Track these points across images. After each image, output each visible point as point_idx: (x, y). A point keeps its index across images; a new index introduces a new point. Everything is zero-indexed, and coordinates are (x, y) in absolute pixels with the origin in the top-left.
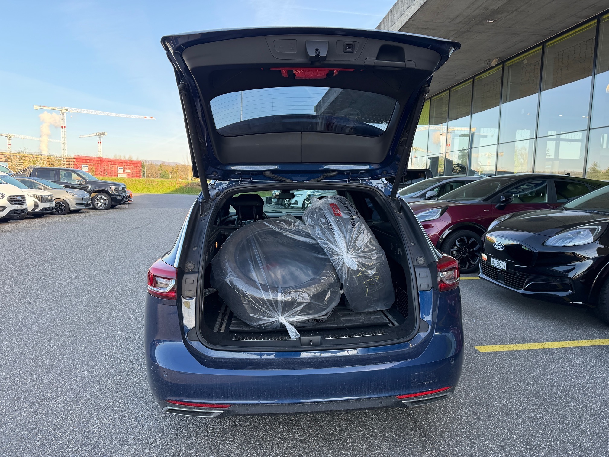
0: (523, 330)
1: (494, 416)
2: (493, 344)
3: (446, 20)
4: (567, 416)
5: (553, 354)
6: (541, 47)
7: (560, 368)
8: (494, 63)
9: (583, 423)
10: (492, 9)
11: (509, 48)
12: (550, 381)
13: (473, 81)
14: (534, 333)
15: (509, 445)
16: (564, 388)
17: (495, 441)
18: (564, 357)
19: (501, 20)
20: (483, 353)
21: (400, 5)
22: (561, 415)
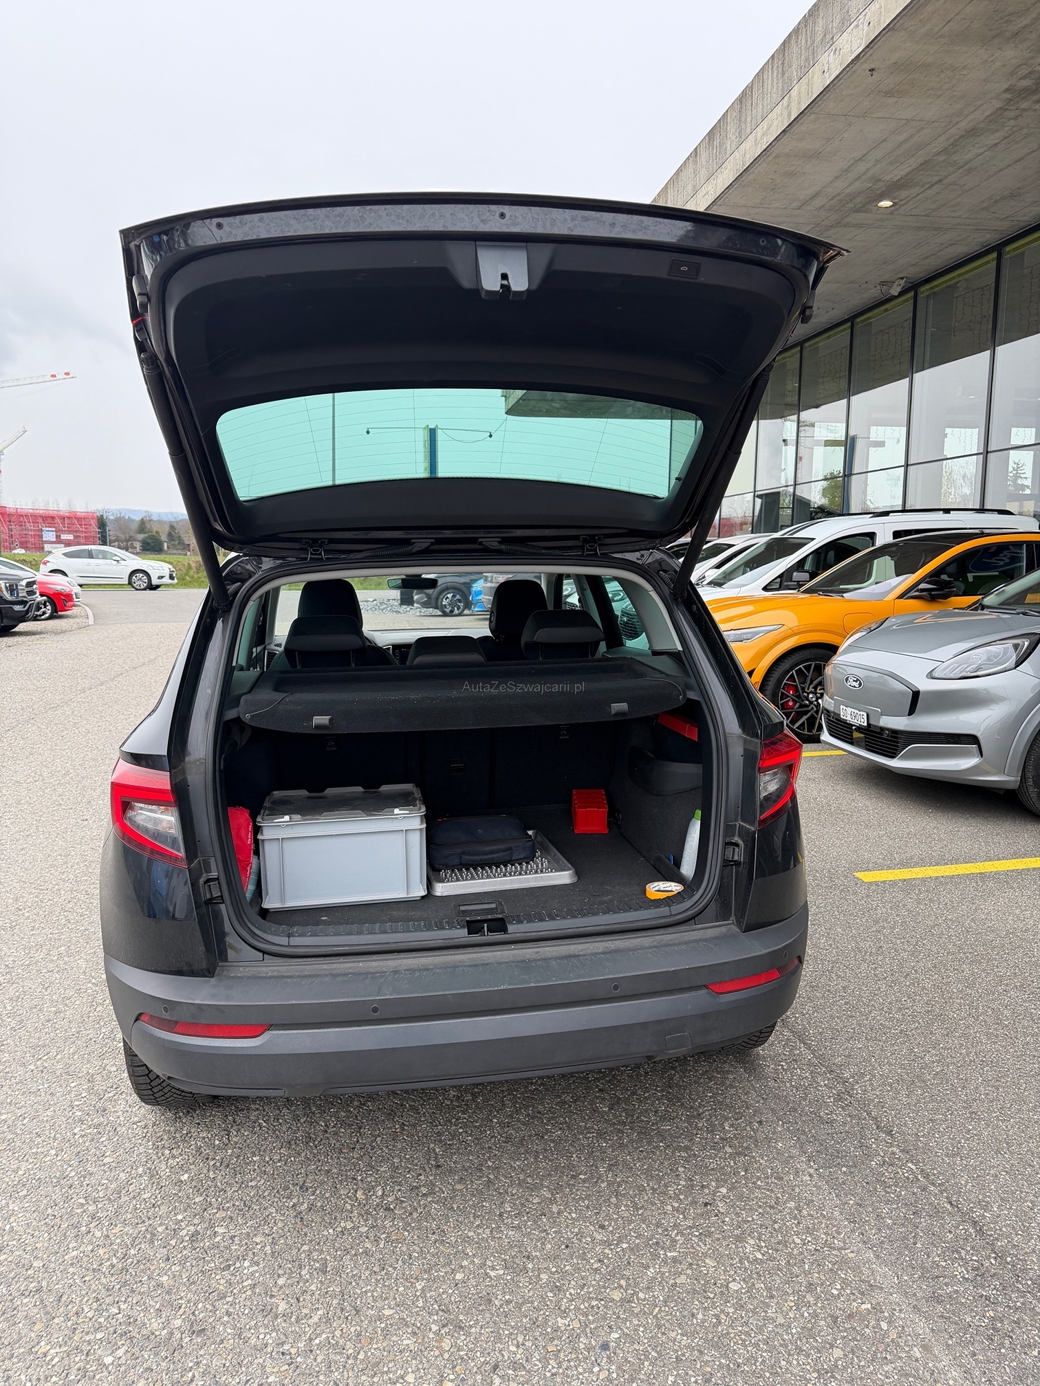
0: (945, 842)
1: (885, 978)
2: (889, 868)
3: (790, 203)
4: (1008, 974)
5: (996, 880)
6: (995, 255)
7: (1005, 903)
8: (895, 291)
9: (1034, 983)
10: (888, 181)
11: (927, 258)
12: (985, 924)
13: (852, 327)
14: (966, 847)
15: (909, 1016)
16: (1008, 933)
17: (886, 1012)
18: (1015, 886)
19: (909, 201)
20: (871, 883)
21: (693, 171)
22: (998, 972)
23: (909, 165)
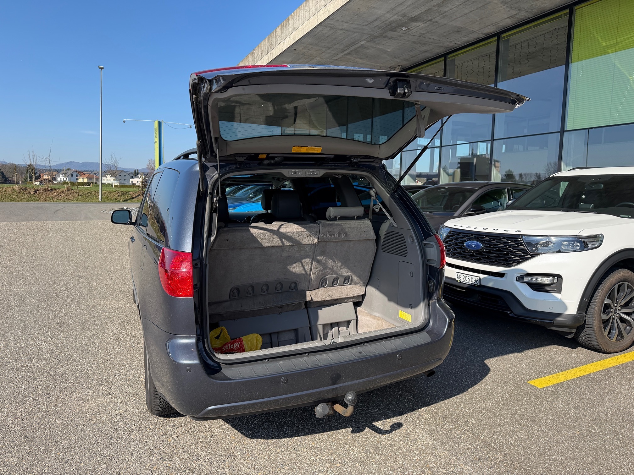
6: (443, 58)
10: (409, 17)
11: (413, 57)
19: (414, 28)
20: (543, 389)
23: (421, 10)
